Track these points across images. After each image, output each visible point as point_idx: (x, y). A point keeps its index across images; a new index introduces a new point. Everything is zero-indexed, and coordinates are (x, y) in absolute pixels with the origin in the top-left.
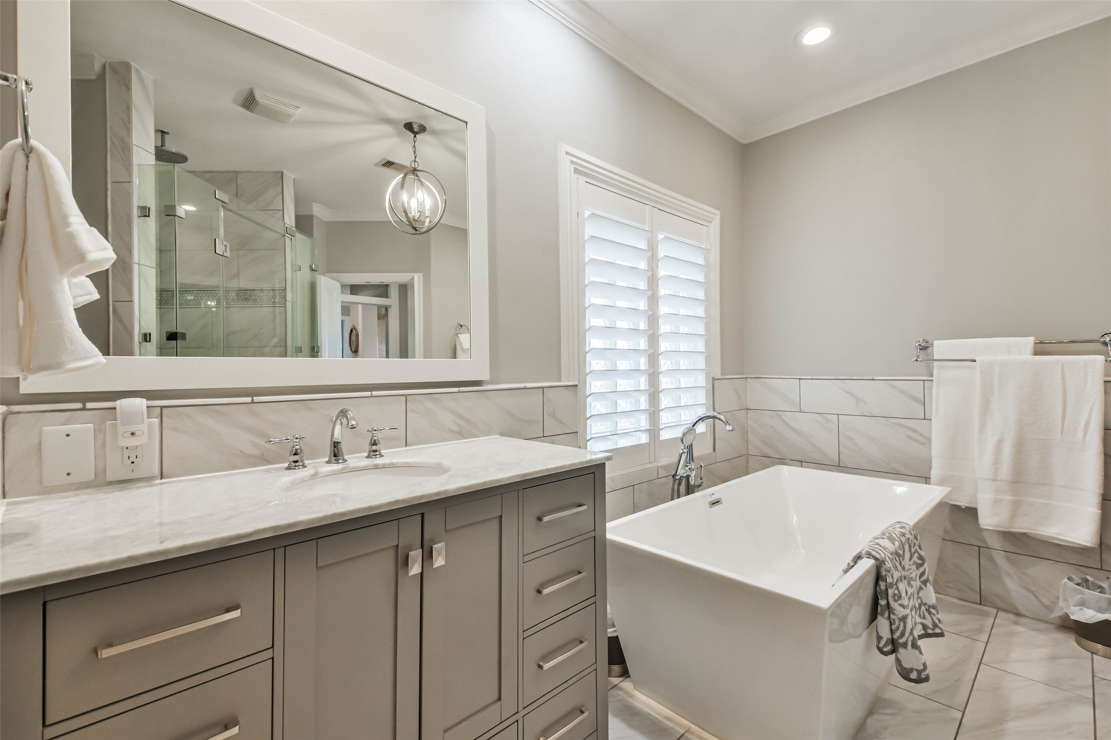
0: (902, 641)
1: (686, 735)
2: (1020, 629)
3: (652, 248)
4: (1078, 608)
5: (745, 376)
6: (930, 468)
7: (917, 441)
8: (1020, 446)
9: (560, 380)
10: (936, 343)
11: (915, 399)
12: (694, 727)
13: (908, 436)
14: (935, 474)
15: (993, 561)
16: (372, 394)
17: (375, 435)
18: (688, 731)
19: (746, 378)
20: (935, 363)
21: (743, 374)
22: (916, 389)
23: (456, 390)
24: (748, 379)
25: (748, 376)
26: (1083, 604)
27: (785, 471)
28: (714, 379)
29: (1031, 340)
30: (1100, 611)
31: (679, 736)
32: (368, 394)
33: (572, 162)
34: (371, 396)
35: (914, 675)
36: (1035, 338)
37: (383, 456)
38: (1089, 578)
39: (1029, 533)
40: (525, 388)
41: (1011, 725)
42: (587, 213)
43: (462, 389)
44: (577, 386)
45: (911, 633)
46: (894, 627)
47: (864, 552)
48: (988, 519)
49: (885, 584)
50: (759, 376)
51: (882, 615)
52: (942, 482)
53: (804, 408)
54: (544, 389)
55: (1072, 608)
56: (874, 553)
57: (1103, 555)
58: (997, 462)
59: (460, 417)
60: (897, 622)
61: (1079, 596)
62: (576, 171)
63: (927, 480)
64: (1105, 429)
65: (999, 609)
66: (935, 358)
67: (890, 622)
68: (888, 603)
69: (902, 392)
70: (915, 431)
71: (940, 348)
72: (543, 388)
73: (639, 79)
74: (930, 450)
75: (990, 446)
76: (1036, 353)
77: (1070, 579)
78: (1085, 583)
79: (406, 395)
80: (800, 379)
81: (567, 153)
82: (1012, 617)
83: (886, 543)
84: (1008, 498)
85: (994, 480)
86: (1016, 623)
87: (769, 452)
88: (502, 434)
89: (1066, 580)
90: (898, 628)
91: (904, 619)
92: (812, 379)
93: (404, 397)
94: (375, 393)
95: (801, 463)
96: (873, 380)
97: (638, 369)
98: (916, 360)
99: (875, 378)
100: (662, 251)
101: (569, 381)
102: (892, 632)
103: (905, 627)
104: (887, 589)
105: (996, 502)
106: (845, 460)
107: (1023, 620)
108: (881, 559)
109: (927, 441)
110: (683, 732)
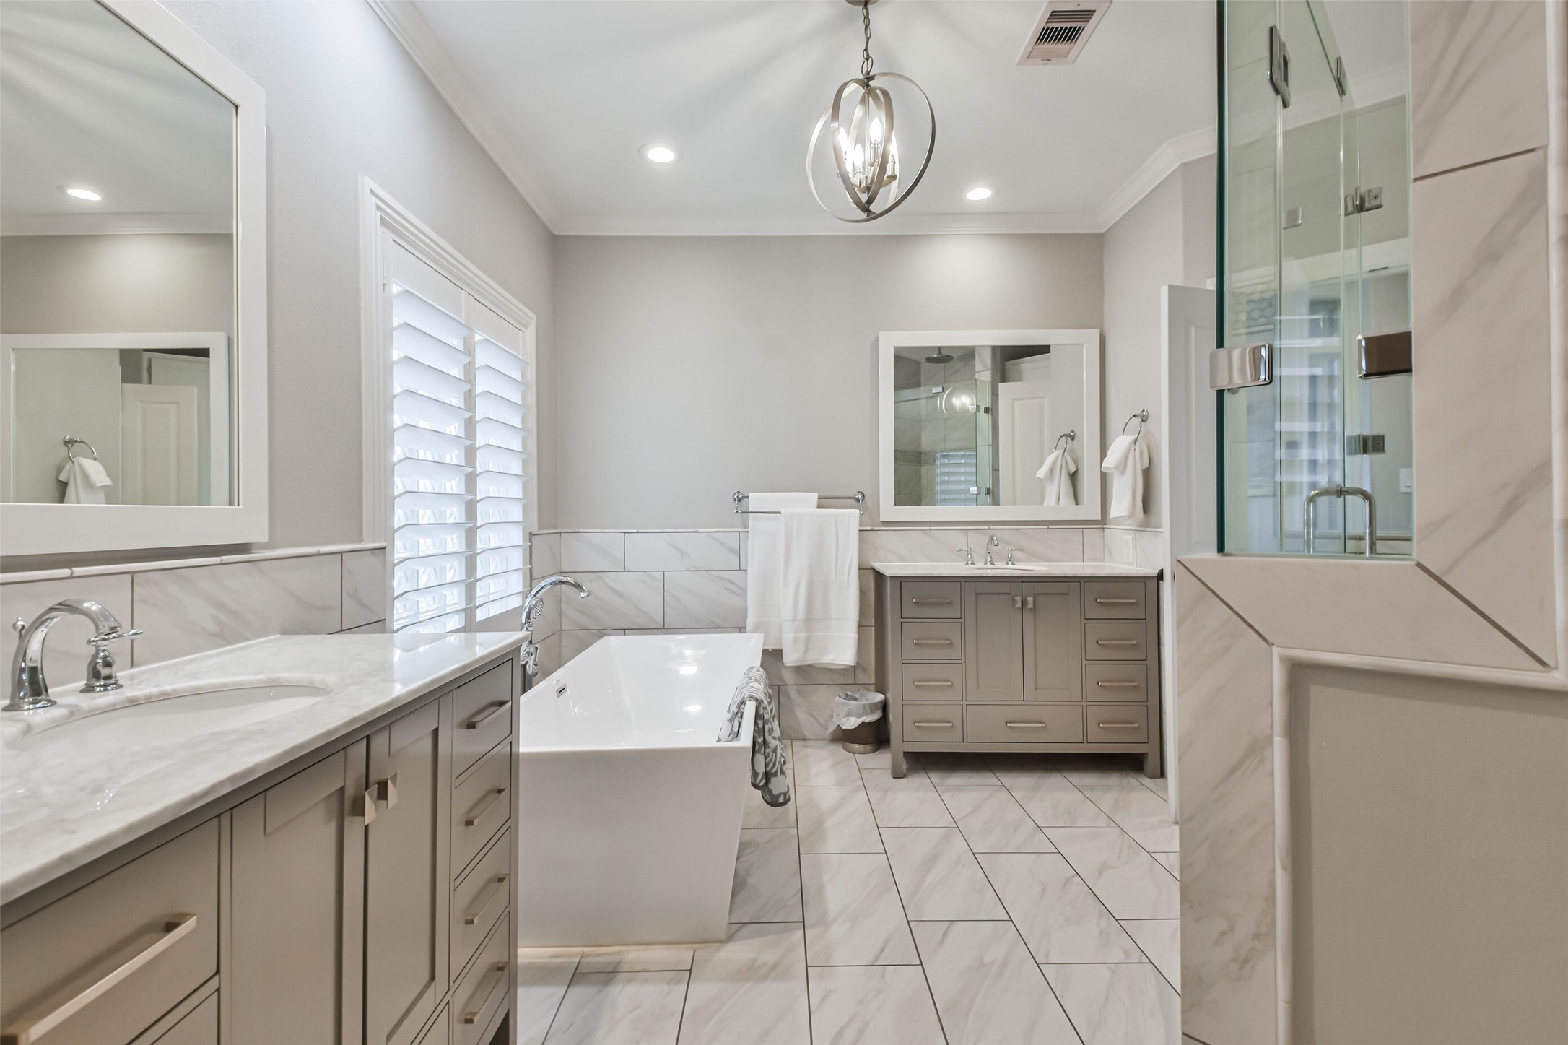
0: (773, 771)
1: (583, 960)
2: (809, 750)
3: (469, 351)
4: (846, 719)
5: (560, 531)
6: (745, 618)
7: (733, 592)
8: (811, 586)
9: (361, 540)
10: (751, 495)
11: (731, 550)
12: (587, 949)
13: (726, 589)
14: (750, 622)
15: (788, 697)
16: (72, 573)
17: (103, 648)
18: (583, 955)
19: (561, 533)
20: (750, 515)
21: (556, 528)
22: (732, 540)
23: (216, 560)
24: (562, 534)
25: (563, 530)
26: (849, 715)
27: (613, 641)
28: (531, 535)
29: (815, 495)
30: (859, 716)
31: (576, 965)
32: (65, 572)
33: (378, 207)
34: (71, 577)
35: (781, 800)
36: (819, 493)
37: (121, 686)
38: (849, 693)
39: (815, 664)
40: (319, 554)
41: (828, 824)
42: (395, 289)
43: (226, 558)
44: (385, 548)
45: (780, 762)
46: (767, 760)
47: (746, 696)
48: (790, 659)
49: (762, 721)
50: (577, 530)
51: (759, 751)
52: (755, 630)
53: (628, 566)
54: (344, 554)
55: (843, 720)
56: (754, 695)
57: (856, 672)
58: (796, 604)
59: (221, 606)
60: (771, 754)
61: (846, 709)
62: (383, 222)
63: (742, 629)
64: (859, 569)
65: (792, 739)
66: (750, 510)
67: (765, 756)
68: (764, 739)
69: (722, 544)
70: (732, 582)
71: (757, 500)
72: (341, 553)
73: (449, 110)
74: (746, 601)
75: (791, 589)
76: (819, 507)
77: (839, 696)
78: (847, 697)
79: (132, 573)
80: (625, 533)
81: (372, 192)
82: (801, 743)
83: (756, 685)
84: (803, 635)
85: (794, 620)
86: (805, 747)
87: (587, 623)
88: (286, 632)
89: (838, 698)
90: (771, 760)
91: (775, 750)
92: (638, 532)
93: (129, 577)
94: (79, 571)
95: (624, 631)
96: (697, 532)
97: (444, 522)
98: (737, 512)
99: (699, 530)
100: (482, 358)
101: (374, 542)
102: (766, 765)
103: (776, 757)
104: (764, 726)
105: (796, 640)
106: (671, 622)
107: (810, 743)
108: (760, 699)
109: (744, 592)
110: (577, 960)
